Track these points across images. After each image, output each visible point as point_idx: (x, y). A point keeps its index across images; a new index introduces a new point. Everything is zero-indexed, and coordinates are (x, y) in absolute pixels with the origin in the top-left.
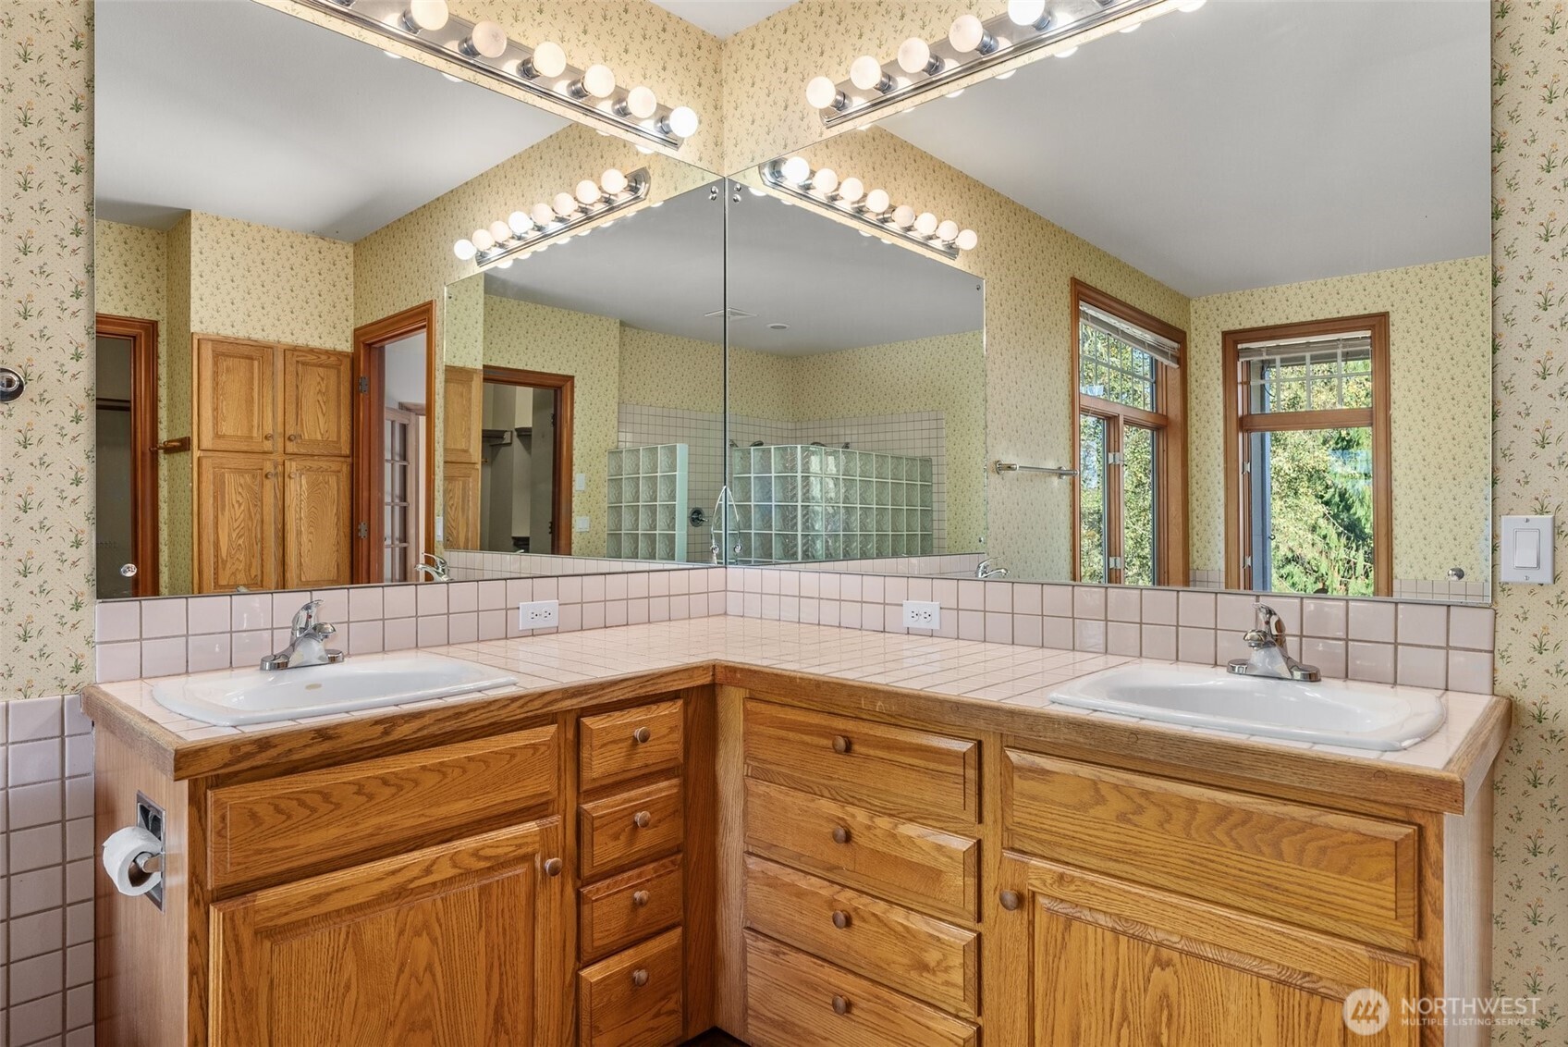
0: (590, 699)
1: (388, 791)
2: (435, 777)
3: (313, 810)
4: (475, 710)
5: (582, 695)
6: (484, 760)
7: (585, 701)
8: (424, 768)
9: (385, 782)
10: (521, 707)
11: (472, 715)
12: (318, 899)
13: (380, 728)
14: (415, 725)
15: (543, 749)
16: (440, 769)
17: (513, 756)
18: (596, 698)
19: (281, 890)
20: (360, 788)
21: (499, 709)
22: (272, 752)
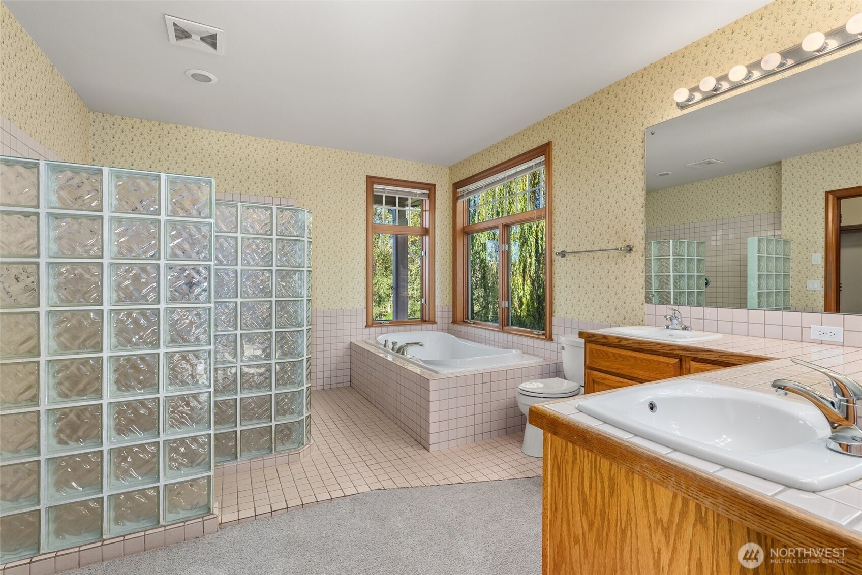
0: (691, 354)
1: (621, 359)
2: (633, 361)
3: (604, 356)
4: (644, 343)
5: (687, 351)
6: (649, 360)
7: (689, 354)
8: (630, 356)
9: (620, 356)
10: (661, 347)
11: (643, 345)
12: (604, 379)
13: (618, 340)
14: (627, 342)
15: (671, 366)
16: (635, 358)
17: (659, 364)
18: (694, 354)
19: (597, 373)
20: (614, 354)
21: (653, 346)
22: (595, 338)
